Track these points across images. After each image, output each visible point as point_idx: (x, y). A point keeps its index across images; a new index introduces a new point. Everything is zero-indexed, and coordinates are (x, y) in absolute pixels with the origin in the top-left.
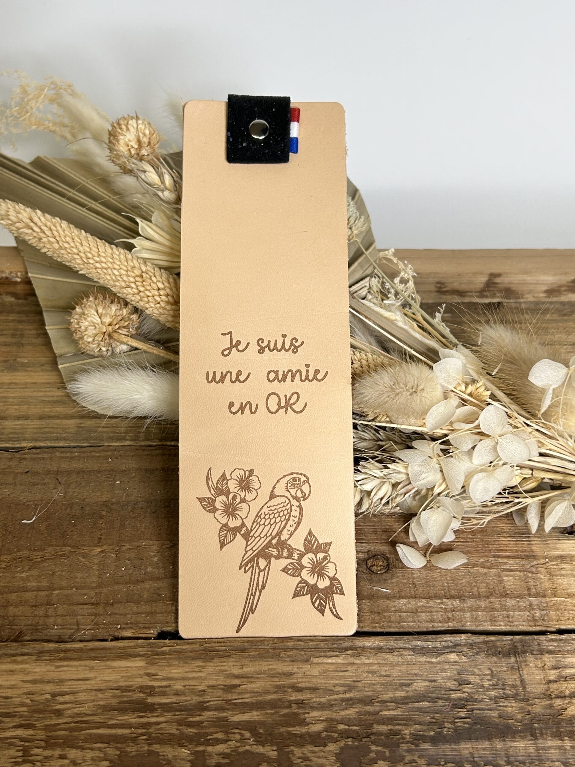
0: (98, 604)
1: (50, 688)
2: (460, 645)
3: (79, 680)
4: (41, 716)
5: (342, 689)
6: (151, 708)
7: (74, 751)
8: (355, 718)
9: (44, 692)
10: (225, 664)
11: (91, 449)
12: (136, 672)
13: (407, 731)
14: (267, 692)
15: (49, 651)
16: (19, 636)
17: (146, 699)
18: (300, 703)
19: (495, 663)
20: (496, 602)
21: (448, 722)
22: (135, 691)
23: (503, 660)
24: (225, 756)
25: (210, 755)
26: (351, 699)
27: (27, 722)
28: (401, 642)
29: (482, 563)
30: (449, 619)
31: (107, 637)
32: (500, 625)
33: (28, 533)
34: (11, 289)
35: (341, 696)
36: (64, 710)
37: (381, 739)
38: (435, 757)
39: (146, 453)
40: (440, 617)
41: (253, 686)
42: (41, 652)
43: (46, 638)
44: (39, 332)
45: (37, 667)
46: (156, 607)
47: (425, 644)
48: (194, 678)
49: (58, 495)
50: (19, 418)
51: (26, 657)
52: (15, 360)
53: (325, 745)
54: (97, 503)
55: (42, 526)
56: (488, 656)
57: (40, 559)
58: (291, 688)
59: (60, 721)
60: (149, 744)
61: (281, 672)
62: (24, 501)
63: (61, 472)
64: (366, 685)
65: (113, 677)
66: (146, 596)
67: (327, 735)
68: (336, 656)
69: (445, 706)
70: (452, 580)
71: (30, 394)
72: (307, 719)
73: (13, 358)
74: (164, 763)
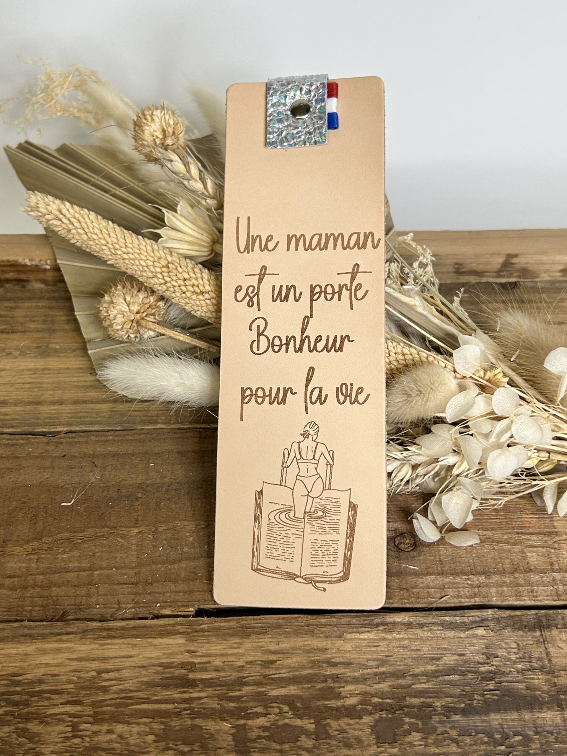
0: (137, 583)
1: (95, 665)
2: (487, 620)
3: (123, 657)
4: (88, 692)
5: (374, 664)
6: (192, 684)
7: (120, 726)
8: (388, 692)
9: (89, 669)
10: (262, 640)
11: (125, 432)
12: (176, 650)
13: (438, 704)
14: (304, 667)
15: (92, 630)
16: (63, 615)
17: (188, 675)
18: (335, 678)
19: (522, 636)
20: (521, 578)
21: (477, 694)
22: (176, 667)
23: (529, 633)
24: (265, 729)
25: (251, 729)
26: (384, 673)
27: (75, 699)
28: (430, 618)
29: (506, 539)
30: (475, 594)
31: (148, 616)
32: (525, 600)
33: (67, 515)
34: (41, 276)
35: (375, 670)
36: (109, 686)
37: (414, 711)
38: (466, 728)
39: (177, 435)
40: (466, 592)
41: (290, 661)
42: (85, 631)
43: (89, 617)
44: (69, 318)
45: (82, 646)
46: (194, 586)
47: (452, 619)
48: (232, 655)
49: (95, 477)
50: (54, 403)
51: (71, 636)
52: (47, 346)
53: (360, 718)
54: (132, 485)
55: (81, 508)
56: (514, 630)
57: (80, 541)
58: (326, 662)
59: (107, 697)
60: (193, 719)
61: (315, 647)
62: (63, 484)
63: (96, 455)
64: (398, 660)
65: (155, 654)
66: (183, 575)
67: (361, 708)
68: (368, 632)
69: (474, 678)
70: (477, 556)
71: (63, 379)
72: (343, 693)
73: (46, 344)
74: (207, 736)
